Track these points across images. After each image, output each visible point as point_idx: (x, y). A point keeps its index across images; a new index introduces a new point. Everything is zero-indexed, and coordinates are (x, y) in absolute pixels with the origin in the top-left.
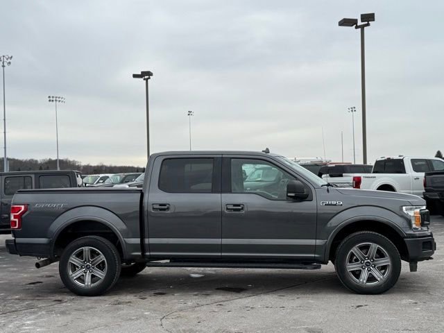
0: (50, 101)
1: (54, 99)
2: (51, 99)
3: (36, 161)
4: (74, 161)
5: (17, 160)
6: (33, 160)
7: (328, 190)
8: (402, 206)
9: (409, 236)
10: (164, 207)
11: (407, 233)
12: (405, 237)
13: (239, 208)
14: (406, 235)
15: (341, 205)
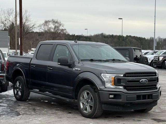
7: (79, 62)
8: (101, 73)
9: (101, 90)
10: (34, 66)
11: (100, 88)
12: (99, 90)
13: (51, 68)
14: (99, 89)
15: (80, 70)
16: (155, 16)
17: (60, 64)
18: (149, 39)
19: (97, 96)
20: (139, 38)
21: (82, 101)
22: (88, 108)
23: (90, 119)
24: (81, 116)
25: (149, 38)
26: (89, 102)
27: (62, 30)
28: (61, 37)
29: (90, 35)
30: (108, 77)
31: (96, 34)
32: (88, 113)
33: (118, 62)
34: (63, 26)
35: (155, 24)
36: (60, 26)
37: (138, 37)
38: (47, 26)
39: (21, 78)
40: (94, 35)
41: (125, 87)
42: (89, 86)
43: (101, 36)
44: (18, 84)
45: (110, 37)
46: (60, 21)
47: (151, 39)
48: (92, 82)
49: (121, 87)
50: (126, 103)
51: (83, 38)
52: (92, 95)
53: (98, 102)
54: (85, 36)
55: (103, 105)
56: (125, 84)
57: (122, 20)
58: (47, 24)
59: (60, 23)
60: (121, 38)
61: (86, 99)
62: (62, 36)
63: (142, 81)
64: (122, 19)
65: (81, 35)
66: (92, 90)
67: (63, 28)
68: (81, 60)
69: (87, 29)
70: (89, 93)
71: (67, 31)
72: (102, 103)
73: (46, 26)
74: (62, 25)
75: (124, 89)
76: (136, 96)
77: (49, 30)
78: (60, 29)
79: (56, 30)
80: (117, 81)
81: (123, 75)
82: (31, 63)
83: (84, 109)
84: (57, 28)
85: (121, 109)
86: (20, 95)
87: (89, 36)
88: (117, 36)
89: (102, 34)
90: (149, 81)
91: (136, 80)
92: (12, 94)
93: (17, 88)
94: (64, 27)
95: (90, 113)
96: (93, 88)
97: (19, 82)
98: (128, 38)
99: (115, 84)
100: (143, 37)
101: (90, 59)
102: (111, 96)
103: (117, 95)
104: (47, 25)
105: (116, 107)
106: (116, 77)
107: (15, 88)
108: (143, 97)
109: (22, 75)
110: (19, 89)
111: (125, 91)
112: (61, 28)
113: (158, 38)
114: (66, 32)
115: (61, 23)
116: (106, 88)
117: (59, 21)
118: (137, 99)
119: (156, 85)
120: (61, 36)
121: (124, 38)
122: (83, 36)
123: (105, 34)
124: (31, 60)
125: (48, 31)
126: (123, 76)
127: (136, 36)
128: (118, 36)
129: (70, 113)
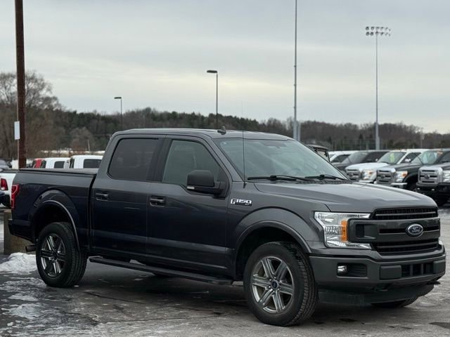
0: (368, 33)
1: (374, 31)
2: (370, 31)
3: (356, 126)
4: (411, 127)
5: (328, 125)
6: (350, 125)
7: (245, 185)
8: (314, 212)
9: (316, 253)
10: (105, 195)
11: (313, 248)
12: (309, 254)
13: (161, 201)
14: (310, 252)
15: (251, 205)
16: (295, 66)
17: (193, 188)
18: (266, 123)
19: (303, 270)
20: (242, 119)
21: (258, 283)
22: (278, 301)
23: (285, 328)
24: (257, 321)
25: (267, 121)
26: (280, 284)
27: (47, 100)
28: (44, 119)
29: (116, 114)
30: (330, 220)
31: (131, 110)
32: (276, 313)
33: (332, 183)
34: (49, 90)
35: (295, 85)
36: (41, 89)
37: (238, 118)
38: (6, 88)
39: (61, 227)
40: (127, 113)
41: (375, 246)
42: (278, 243)
43: (144, 117)
44: (50, 242)
45: (168, 119)
46: (40, 75)
47: (272, 123)
48: (290, 233)
49: (363, 246)
50: (378, 285)
51: (98, 120)
52: (287, 268)
53: (306, 285)
54: (102, 114)
55: (320, 293)
56: (373, 238)
57: (215, 74)
58: (4, 83)
59: (42, 80)
60: (195, 122)
61: (270, 278)
62: (47, 115)
63: (411, 230)
64: (216, 72)
65: (93, 114)
66: (290, 255)
67: (49, 94)
68: (249, 179)
69: (120, 98)
70: (280, 262)
71: (60, 102)
72: (317, 286)
73: (4, 89)
74: (47, 86)
75: (373, 250)
76: (400, 266)
77: (12, 98)
78: (41, 97)
79: (31, 100)
80: (356, 231)
81: (369, 215)
82: (93, 187)
83: (264, 304)
84: (34, 94)
85: (362, 302)
86: (58, 273)
87: (113, 116)
88: (187, 115)
89: (148, 110)
90: (425, 229)
91: (388, 228)
92: (18, 269)
93: (48, 253)
94: (51, 93)
95: (284, 313)
96: (290, 250)
97: (55, 239)
98: (213, 121)
99: (350, 239)
100: (252, 119)
101: (269, 176)
102: (341, 269)
103: (355, 266)
104: (6, 84)
105: (351, 295)
106: (352, 222)
107: (42, 254)
108: (413, 268)
109: (66, 219)
110: (56, 256)
111: (375, 254)
112: (44, 93)
113: (288, 120)
114: (58, 104)
115: (45, 81)
116: (328, 248)
117: (38, 77)
118: (404, 275)
119: (437, 240)
120: (45, 116)
121: (205, 120)
122: (98, 115)
123: (154, 109)
124: (92, 179)
125: (9, 103)
126: (370, 217)
127: (234, 116)
128: (189, 115)
129: (219, 314)
